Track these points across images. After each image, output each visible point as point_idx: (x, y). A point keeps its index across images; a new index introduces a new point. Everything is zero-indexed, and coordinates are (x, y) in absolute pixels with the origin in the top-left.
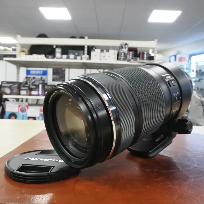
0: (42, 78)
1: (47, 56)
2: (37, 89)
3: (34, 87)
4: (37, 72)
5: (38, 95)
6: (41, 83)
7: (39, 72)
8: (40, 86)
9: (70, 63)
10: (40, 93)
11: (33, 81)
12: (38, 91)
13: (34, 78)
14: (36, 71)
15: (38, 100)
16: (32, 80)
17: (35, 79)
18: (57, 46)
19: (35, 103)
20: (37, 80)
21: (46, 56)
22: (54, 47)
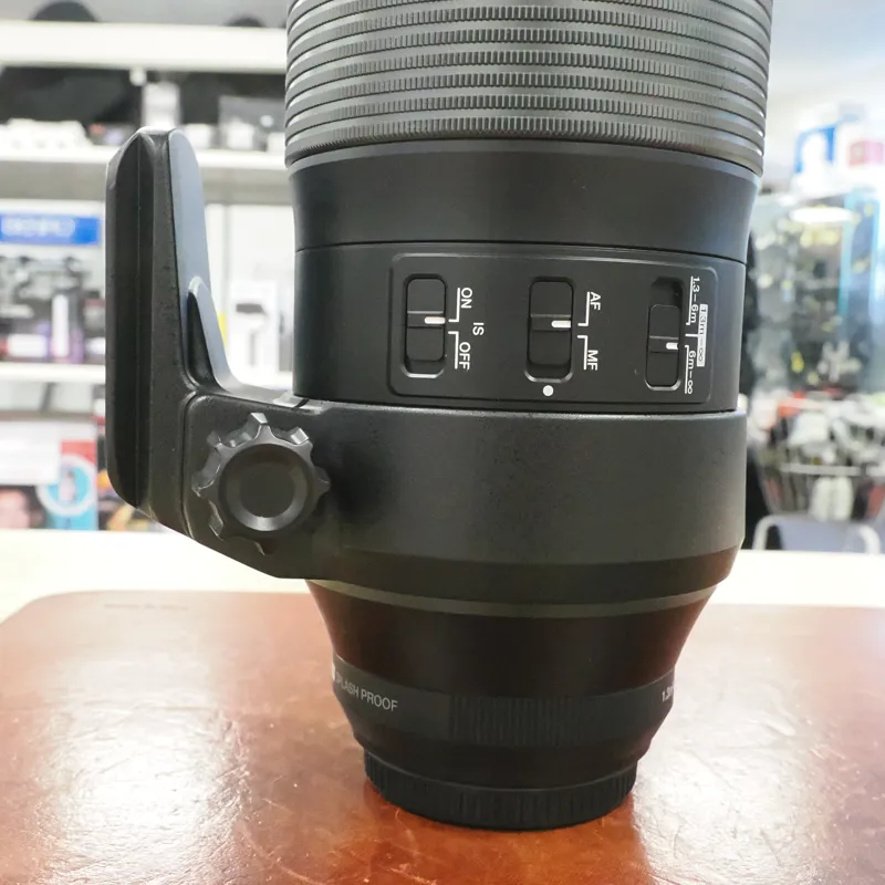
0: (70, 260)
1: (97, 129)
2: (42, 326)
3: (22, 312)
4: (43, 228)
5: (49, 359)
6: (67, 292)
7: (55, 227)
8: (61, 307)
9: (228, 171)
10: (61, 344)
11: (21, 275)
12: (49, 335)
13: (24, 260)
14: (38, 217)
15: (50, 389)
16: (12, 272)
17: (32, 268)
18: (153, 76)
19: (33, 401)
20: (40, 273)
21: (88, 134)
22: (138, 78)
